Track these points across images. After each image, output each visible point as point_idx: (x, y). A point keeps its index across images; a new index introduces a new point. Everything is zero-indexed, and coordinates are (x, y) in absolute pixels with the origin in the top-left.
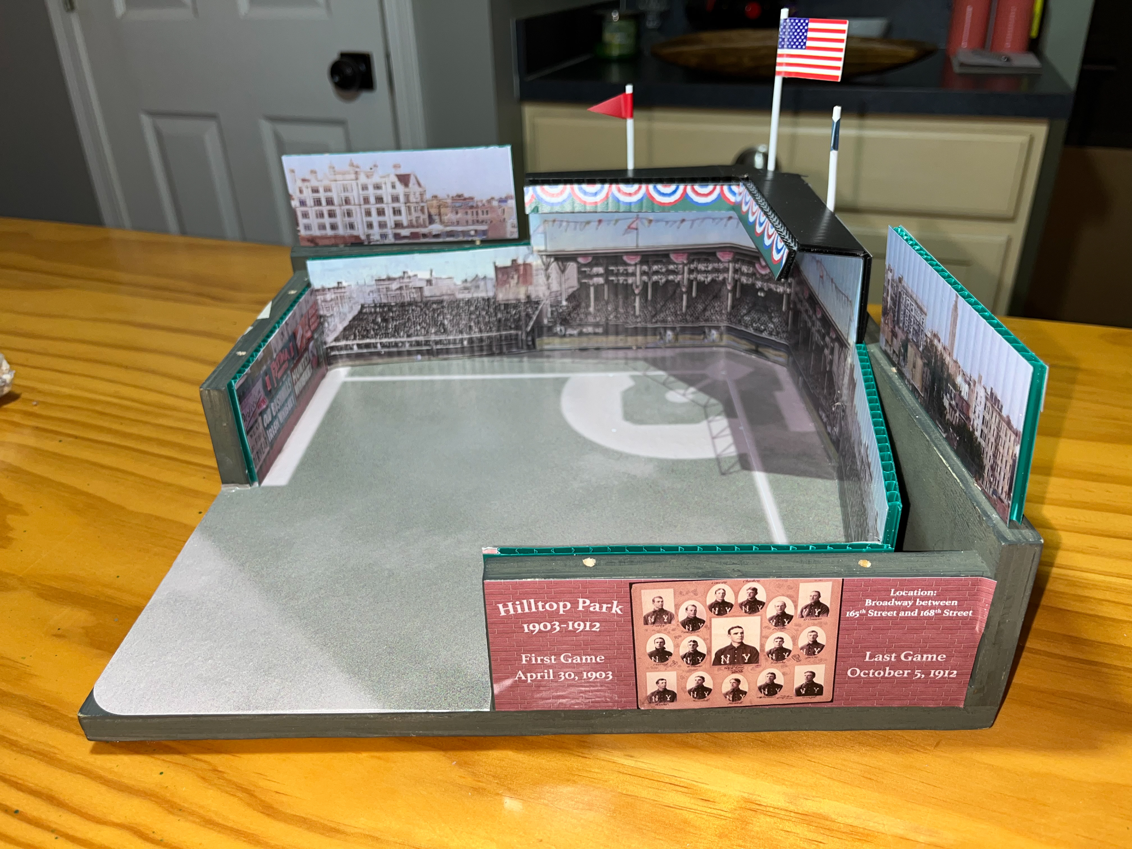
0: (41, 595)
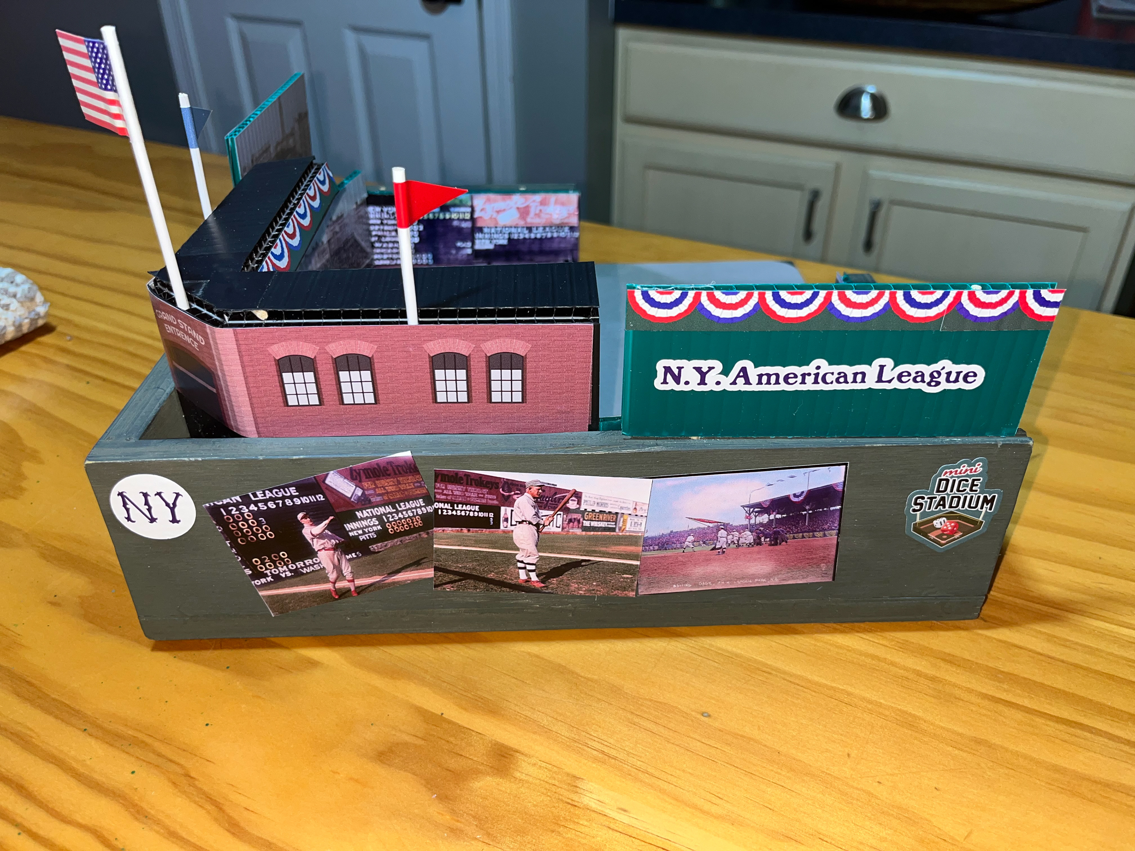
0: (44, 556)
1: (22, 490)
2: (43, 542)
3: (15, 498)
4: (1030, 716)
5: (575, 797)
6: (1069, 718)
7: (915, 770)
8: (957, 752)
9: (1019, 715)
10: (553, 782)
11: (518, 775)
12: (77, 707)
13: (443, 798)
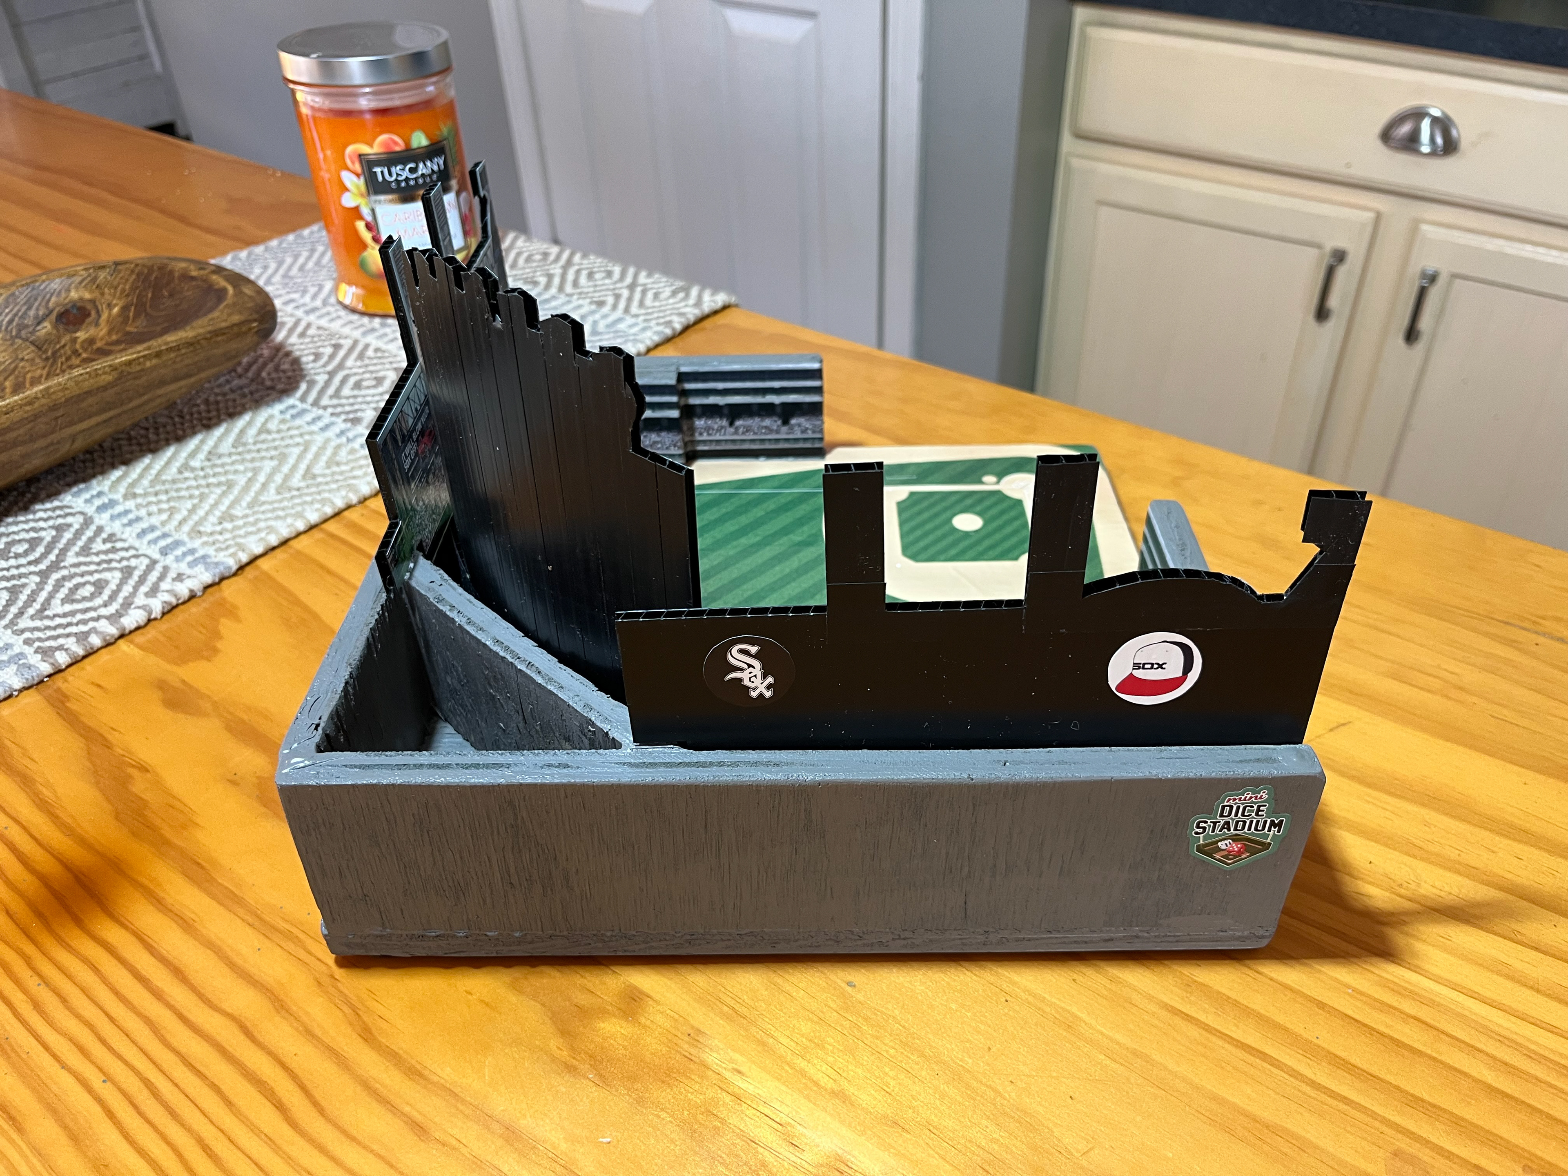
0: (229, 728)
1: (215, 651)
2: (231, 713)
3: (209, 661)
4: (1208, 1035)
5: (693, 1051)
6: (1253, 1045)
7: (1055, 1074)
8: (1108, 1062)
9: (1194, 1032)
10: (676, 1033)
11: (643, 1020)
12: (241, 895)
13: (565, 1033)
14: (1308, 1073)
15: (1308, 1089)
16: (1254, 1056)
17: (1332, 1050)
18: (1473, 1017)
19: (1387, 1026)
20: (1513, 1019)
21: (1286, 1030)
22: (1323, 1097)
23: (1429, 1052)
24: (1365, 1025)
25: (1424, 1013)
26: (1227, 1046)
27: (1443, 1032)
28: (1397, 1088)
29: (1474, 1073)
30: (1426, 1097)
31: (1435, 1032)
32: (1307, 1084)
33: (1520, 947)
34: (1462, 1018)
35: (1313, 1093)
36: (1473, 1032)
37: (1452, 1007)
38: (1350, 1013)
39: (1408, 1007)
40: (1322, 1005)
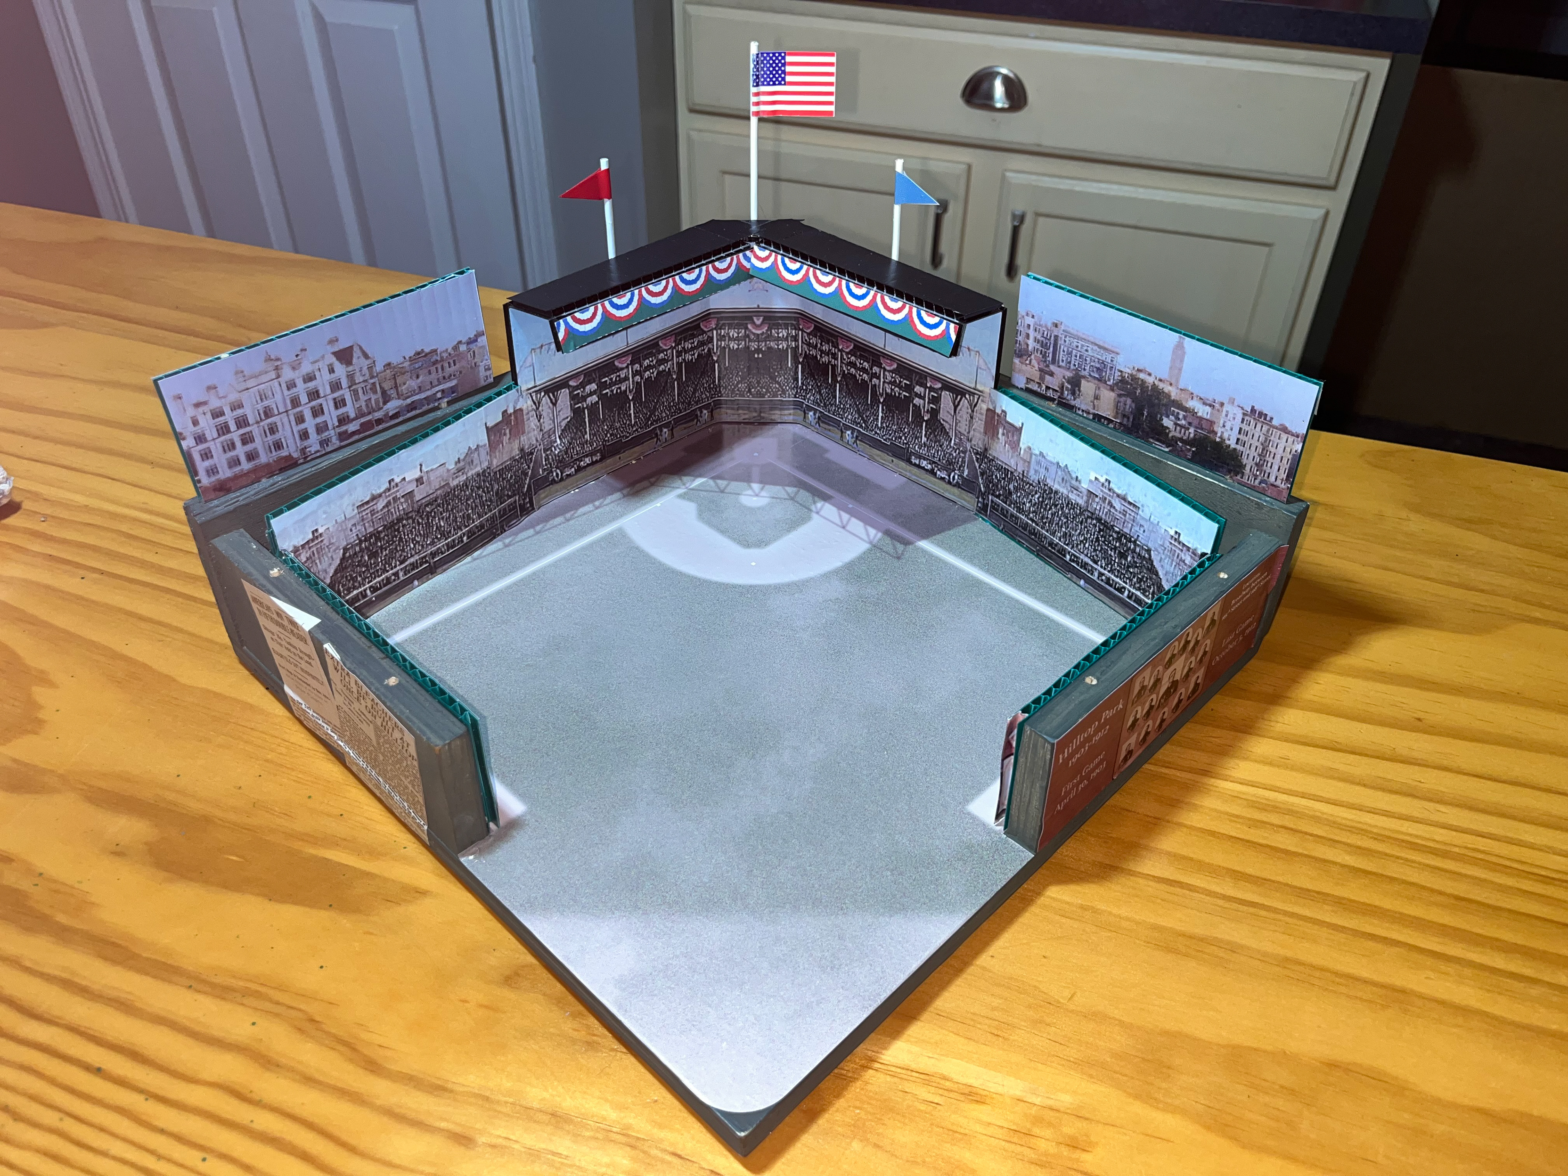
0: (90, 800)
2: (85, 784)
6: (1172, 878)
12: (176, 964)
14: (1218, 889)
15: (1221, 902)
16: (1174, 886)
17: (1230, 866)
18: (1325, 816)
19: (1265, 838)
20: (1354, 811)
21: (1191, 859)
22: (1235, 906)
23: (1301, 851)
24: (1248, 841)
25: (1288, 821)
26: (1151, 883)
27: (1306, 833)
28: (1287, 885)
29: (1339, 860)
30: (1310, 888)
31: (1301, 835)
32: (1219, 898)
33: (1341, 754)
34: (1317, 819)
35: (1227, 905)
36: (1327, 828)
37: (1307, 812)
38: (1234, 834)
39: (1274, 819)
40: (1212, 833)
